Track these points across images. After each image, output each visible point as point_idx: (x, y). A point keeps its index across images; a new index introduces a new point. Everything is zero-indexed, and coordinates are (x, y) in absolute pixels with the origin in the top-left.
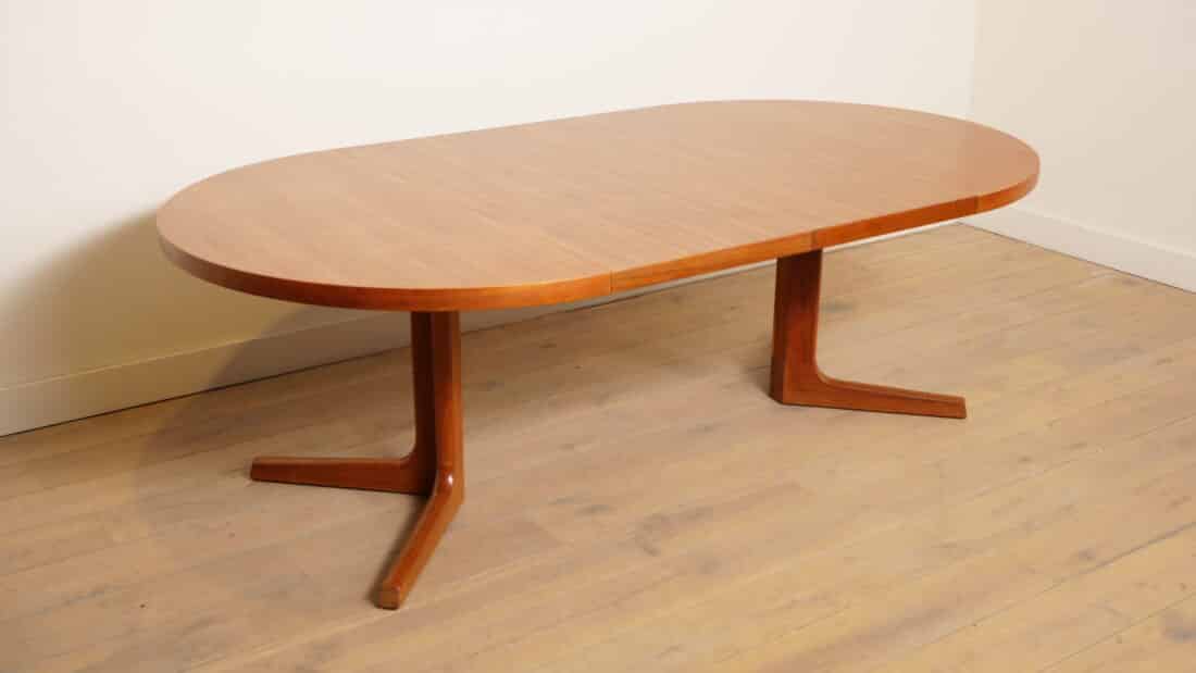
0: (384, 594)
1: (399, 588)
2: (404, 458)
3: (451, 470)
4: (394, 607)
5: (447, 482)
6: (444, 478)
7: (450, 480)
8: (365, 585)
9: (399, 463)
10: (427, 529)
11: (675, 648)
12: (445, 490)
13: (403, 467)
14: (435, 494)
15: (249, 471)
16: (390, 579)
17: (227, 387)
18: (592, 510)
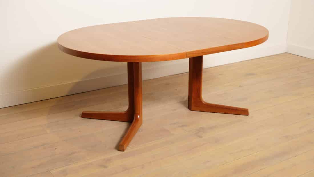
0: (120, 147)
1: (124, 145)
2: (125, 112)
3: (139, 114)
4: (123, 151)
5: (138, 117)
6: (137, 117)
7: (139, 117)
8: (114, 145)
9: (124, 113)
10: (132, 130)
11: (208, 162)
12: (137, 120)
13: (125, 114)
14: (134, 120)
15: (81, 115)
16: (121, 143)
17: (71, 95)
18: (183, 126)
